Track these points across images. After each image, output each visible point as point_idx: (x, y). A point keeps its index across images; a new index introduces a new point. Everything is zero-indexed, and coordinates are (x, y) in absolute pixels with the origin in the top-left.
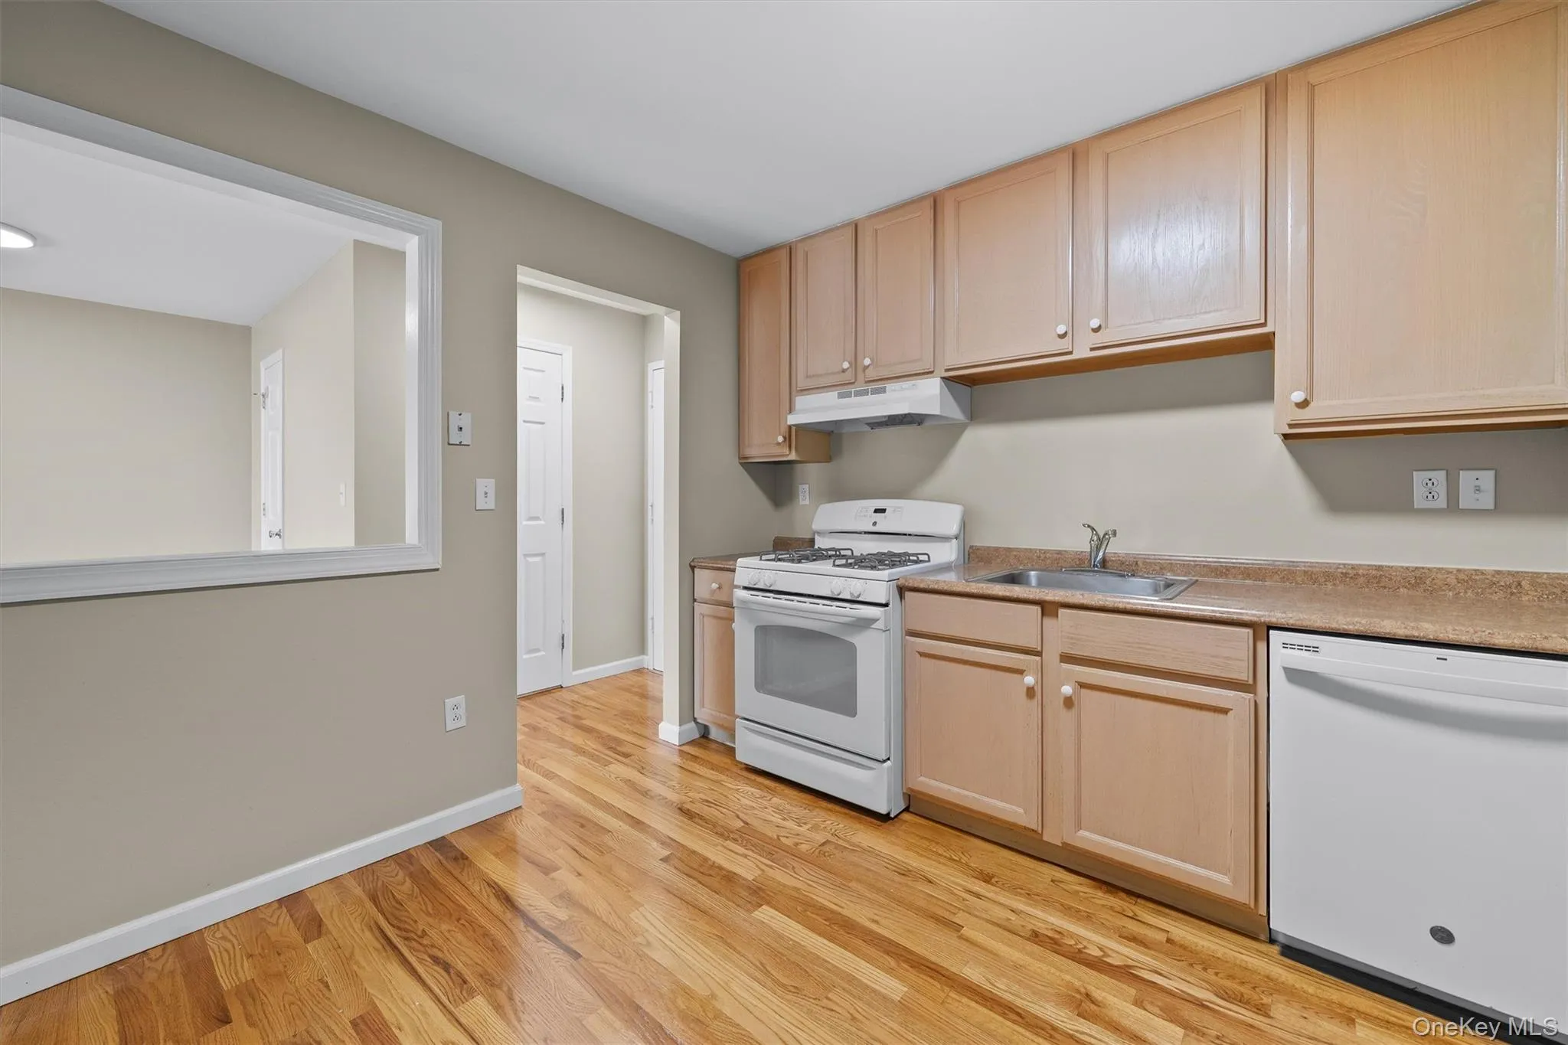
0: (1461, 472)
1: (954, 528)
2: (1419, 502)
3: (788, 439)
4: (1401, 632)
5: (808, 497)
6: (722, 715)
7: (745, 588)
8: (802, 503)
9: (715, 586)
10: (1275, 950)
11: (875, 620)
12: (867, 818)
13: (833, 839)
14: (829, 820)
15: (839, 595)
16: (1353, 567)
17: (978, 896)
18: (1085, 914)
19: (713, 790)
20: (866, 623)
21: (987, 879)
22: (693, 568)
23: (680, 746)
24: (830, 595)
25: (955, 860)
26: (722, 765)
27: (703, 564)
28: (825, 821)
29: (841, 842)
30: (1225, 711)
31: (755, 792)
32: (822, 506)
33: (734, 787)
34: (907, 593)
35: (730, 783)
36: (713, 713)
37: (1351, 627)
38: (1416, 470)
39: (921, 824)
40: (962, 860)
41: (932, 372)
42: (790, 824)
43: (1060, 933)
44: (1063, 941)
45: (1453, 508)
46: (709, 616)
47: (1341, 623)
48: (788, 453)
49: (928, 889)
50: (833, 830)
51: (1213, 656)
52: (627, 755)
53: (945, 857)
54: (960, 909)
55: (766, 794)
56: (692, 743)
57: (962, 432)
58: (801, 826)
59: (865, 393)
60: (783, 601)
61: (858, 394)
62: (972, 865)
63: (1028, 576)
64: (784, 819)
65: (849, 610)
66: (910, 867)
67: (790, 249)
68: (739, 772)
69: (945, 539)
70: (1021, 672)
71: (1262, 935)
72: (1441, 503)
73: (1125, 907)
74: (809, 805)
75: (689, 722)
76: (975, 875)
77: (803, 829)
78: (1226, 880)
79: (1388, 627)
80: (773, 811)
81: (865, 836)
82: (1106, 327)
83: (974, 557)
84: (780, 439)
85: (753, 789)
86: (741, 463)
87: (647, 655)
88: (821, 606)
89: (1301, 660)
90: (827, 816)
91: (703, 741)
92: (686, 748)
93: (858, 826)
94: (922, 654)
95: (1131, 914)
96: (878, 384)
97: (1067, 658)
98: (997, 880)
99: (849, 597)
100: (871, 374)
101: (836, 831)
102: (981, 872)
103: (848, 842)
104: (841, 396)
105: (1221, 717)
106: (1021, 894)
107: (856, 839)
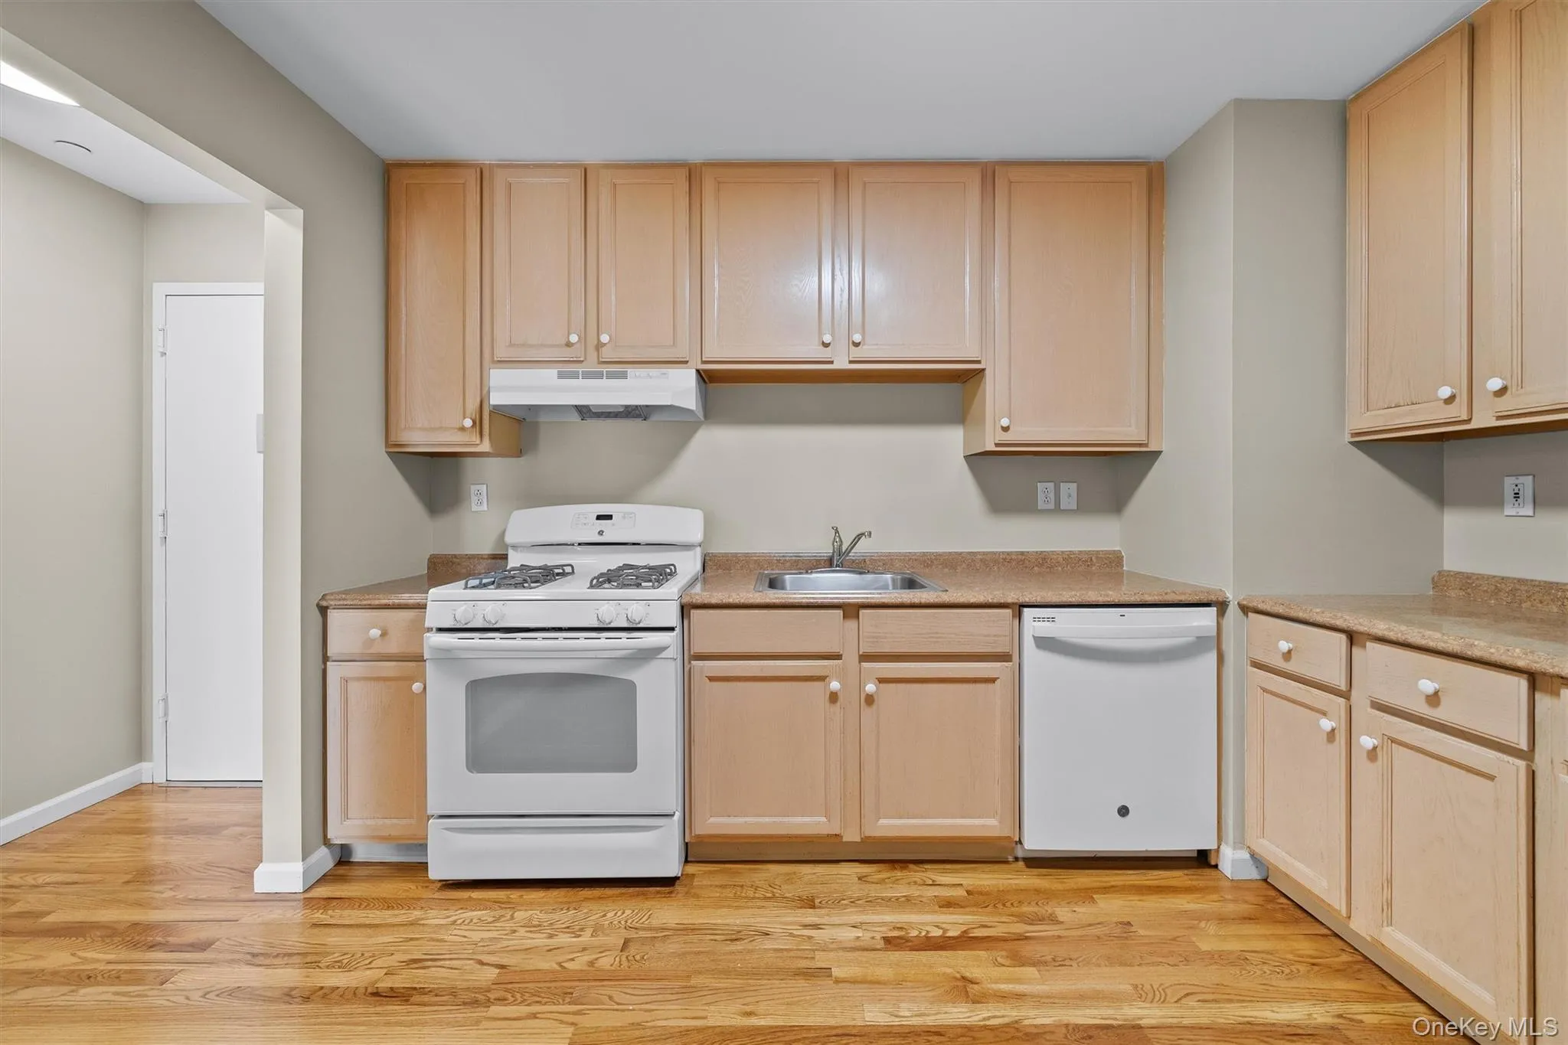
0: (1062, 484)
1: (697, 536)
2: (1041, 505)
3: (478, 423)
4: (1101, 600)
5: (485, 500)
6: (387, 821)
7: (440, 630)
8: (474, 508)
9: (375, 633)
10: (1021, 864)
11: (664, 649)
12: (651, 889)
13: (632, 934)
14: (609, 911)
15: (610, 623)
16: (1008, 553)
17: (816, 926)
18: (903, 899)
19: (412, 939)
20: (650, 654)
21: (810, 903)
22: (323, 611)
23: (305, 891)
24: (596, 624)
25: (769, 897)
26: (404, 895)
27: (349, 602)
28: (605, 915)
29: (642, 934)
30: (993, 680)
31: (483, 915)
32: (516, 513)
33: (442, 922)
34: (692, 611)
35: (435, 917)
36: (369, 822)
37: (1074, 599)
38: (1040, 482)
39: (711, 872)
40: (777, 895)
41: (687, 362)
42: (564, 939)
43: (901, 928)
44: (911, 935)
45: (1058, 510)
46: (358, 679)
47: (1067, 597)
48: (478, 442)
49: (769, 944)
50: (623, 922)
51: (985, 636)
52: (202, 946)
53: (759, 898)
54: (814, 950)
55: (503, 912)
56: (324, 879)
57: (695, 431)
58: (580, 936)
59: (599, 375)
60: (518, 641)
61: (587, 375)
62: (787, 895)
63: (783, 582)
64: (551, 936)
65: (624, 640)
66: (735, 928)
67: (482, 173)
68: (437, 895)
69: (687, 547)
70: (822, 679)
71: (1009, 857)
72: (1052, 506)
73: (924, 878)
74: (569, 903)
75: (318, 847)
76: (799, 906)
77: (586, 938)
78: (992, 822)
79: (1092, 596)
80: (527, 932)
81: (666, 913)
82: (864, 345)
83: (713, 566)
84: (468, 423)
85: (475, 913)
86: (386, 452)
87: (150, 760)
88: (582, 641)
89: (1045, 629)
90: (603, 908)
91: (341, 870)
92: (322, 891)
93: (648, 904)
94: (711, 679)
95: (931, 883)
96: (618, 367)
97: (865, 658)
98: (819, 900)
99: (625, 625)
100: (607, 354)
101: (626, 922)
102: (801, 899)
103: (650, 929)
104: (561, 376)
105: (990, 686)
106: (846, 905)
107: (655, 922)
